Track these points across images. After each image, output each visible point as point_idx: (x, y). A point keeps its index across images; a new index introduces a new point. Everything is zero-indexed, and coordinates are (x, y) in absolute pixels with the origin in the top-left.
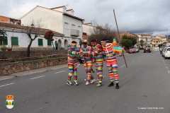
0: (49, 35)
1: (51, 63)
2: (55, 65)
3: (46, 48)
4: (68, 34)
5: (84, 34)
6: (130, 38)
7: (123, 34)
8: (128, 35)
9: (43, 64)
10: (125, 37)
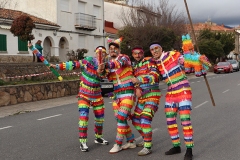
0: (24, 26)
1: (28, 95)
2: (35, 99)
3: (13, 58)
4: (68, 24)
5: (109, 25)
6: (218, 37)
7: (202, 27)
8: (215, 28)
9: (6, 97)
10: (206, 34)
